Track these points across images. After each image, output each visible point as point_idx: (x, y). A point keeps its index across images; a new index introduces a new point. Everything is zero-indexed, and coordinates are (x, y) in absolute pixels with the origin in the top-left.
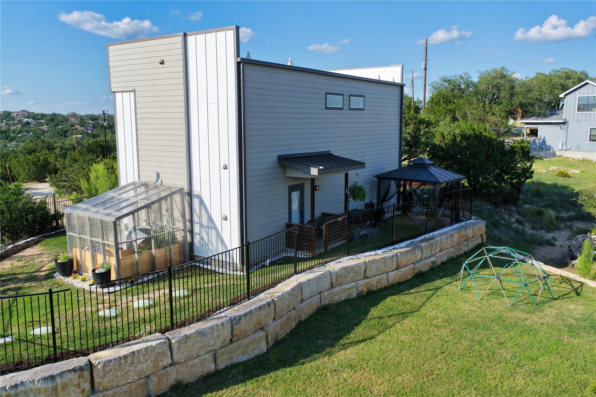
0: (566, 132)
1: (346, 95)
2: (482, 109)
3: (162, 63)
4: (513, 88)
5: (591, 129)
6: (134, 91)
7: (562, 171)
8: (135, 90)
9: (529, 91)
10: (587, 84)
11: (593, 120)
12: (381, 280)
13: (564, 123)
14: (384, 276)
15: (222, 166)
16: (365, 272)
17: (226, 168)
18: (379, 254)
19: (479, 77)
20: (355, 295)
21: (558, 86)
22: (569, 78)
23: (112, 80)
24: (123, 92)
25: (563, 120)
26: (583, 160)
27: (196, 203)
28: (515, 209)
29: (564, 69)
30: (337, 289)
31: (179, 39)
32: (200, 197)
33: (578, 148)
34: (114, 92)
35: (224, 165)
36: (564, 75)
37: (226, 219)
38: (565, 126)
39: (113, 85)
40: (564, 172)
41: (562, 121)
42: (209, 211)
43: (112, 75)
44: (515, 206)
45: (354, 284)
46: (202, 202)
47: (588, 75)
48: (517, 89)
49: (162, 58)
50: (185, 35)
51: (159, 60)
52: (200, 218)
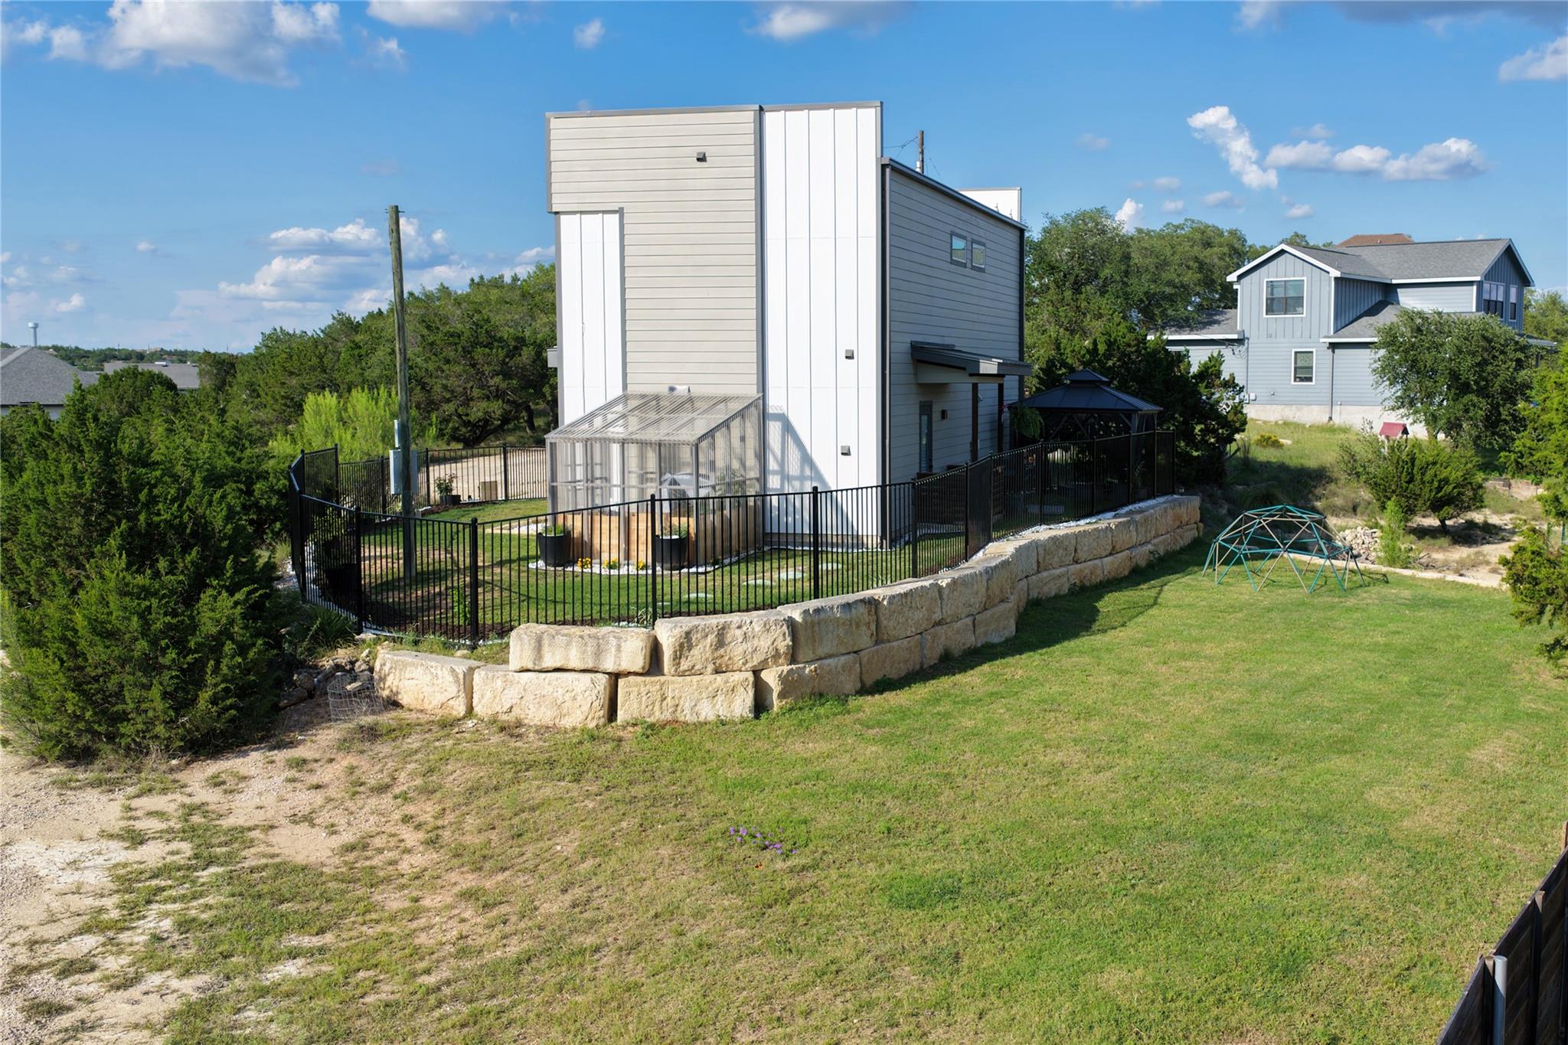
0: (1245, 361)
1: (969, 239)
2: (1072, 303)
3: (702, 159)
4: (1127, 257)
5: (1296, 353)
6: (620, 212)
7: (1267, 435)
8: (622, 209)
9: (1163, 265)
10: (1283, 252)
11: (1299, 334)
12: (1095, 568)
13: (1240, 341)
14: (1097, 562)
15: (842, 355)
16: (1076, 550)
17: (850, 357)
18: (1083, 525)
19: (1045, 230)
20: (1065, 590)
21: (1191, 263)
22: (1208, 244)
23: (555, 188)
24: (582, 213)
25: (1238, 333)
26: (1286, 424)
27: (774, 430)
28: (1219, 492)
29: (1193, 221)
30: (1045, 574)
31: (749, 116)
32: (784, 419)
33: (1273, 398)
34: (557, 213)
35: (847, 351)
36: (1198, 236)
37: (847, 453)
38: (1243, 348)
39: (555, 199)
40: (1270, 438)
41: (1235, 337)
42: (808, 448)
43: (554, 177)
44: (1220, 487)
45: (1064, 569)
46: (788, 428)
47: (1245, 240)
48: (1136, 258)
49: (701, 150)
50: (761, 109)
51: (694, 152)
52: (782, 463)
